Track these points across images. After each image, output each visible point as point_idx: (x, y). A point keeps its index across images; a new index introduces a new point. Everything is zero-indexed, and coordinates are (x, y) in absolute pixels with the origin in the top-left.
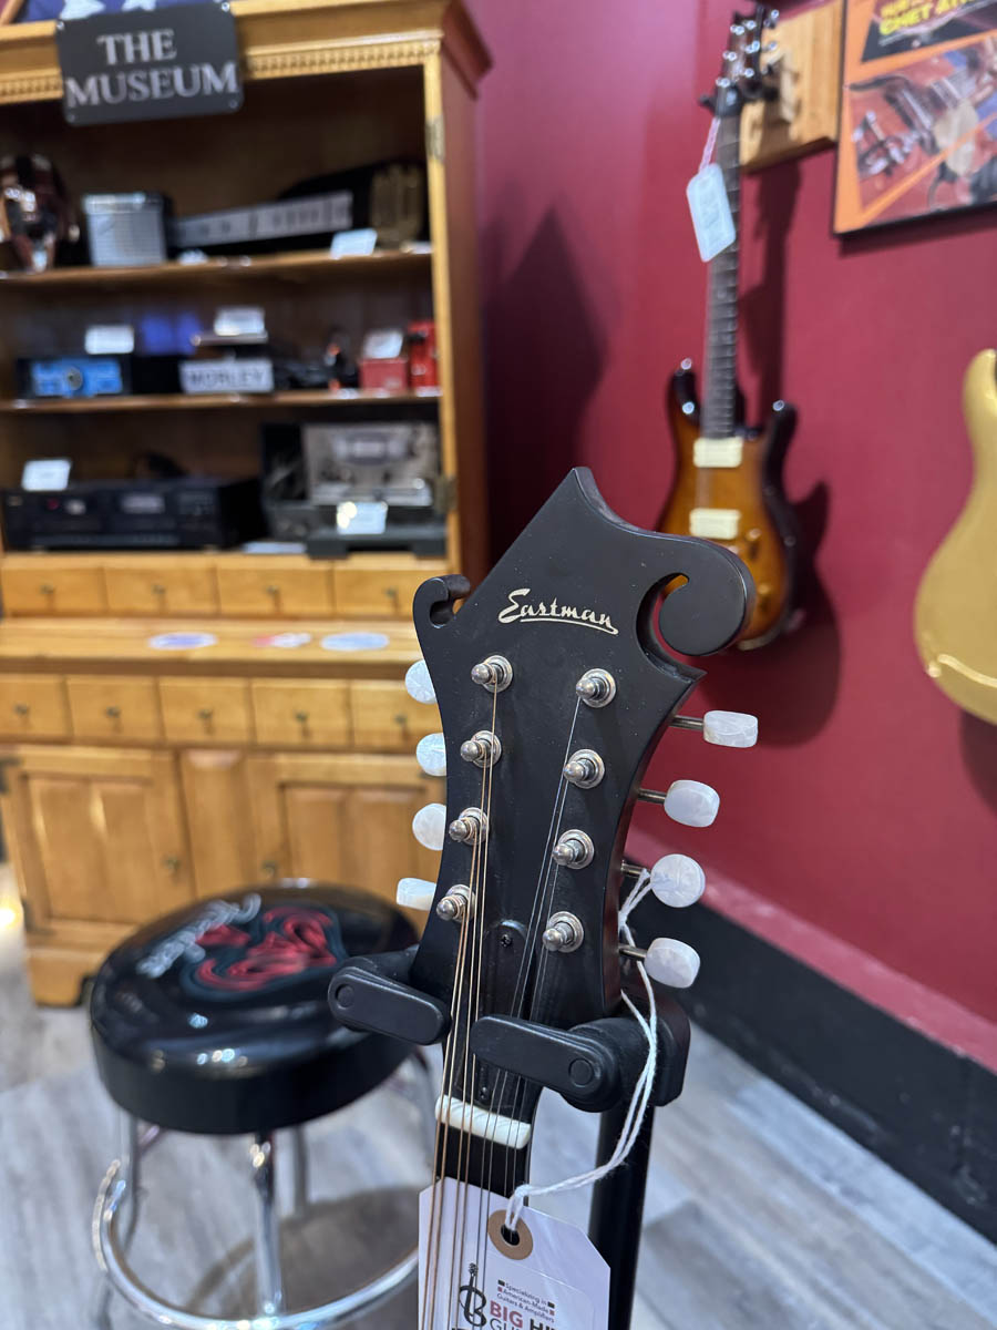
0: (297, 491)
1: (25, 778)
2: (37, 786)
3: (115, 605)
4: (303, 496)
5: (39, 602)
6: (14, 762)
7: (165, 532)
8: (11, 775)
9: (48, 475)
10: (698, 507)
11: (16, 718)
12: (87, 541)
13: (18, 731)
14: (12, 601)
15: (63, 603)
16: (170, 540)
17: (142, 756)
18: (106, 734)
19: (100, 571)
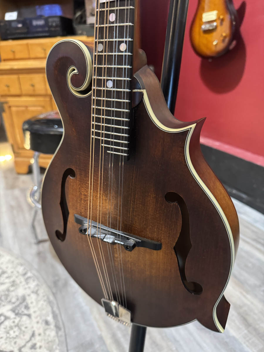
0: (83, 20)
1: (10, 107)
2: (14, 109)
3: (32, 56)
4: (85, 22)
5: (11, 56)
6: (6, 103)
7: (45, 32)
8: (6, 106)
9: (11, 16)
10: (205, 12)
11: (6, 88)
12: (23, 36)
13: (7, 93)
14: (3, 57)
15: (18, 56)
16: (47, 34)
17: (41, 99)
18: (31, 92)
19: (27, 45)
